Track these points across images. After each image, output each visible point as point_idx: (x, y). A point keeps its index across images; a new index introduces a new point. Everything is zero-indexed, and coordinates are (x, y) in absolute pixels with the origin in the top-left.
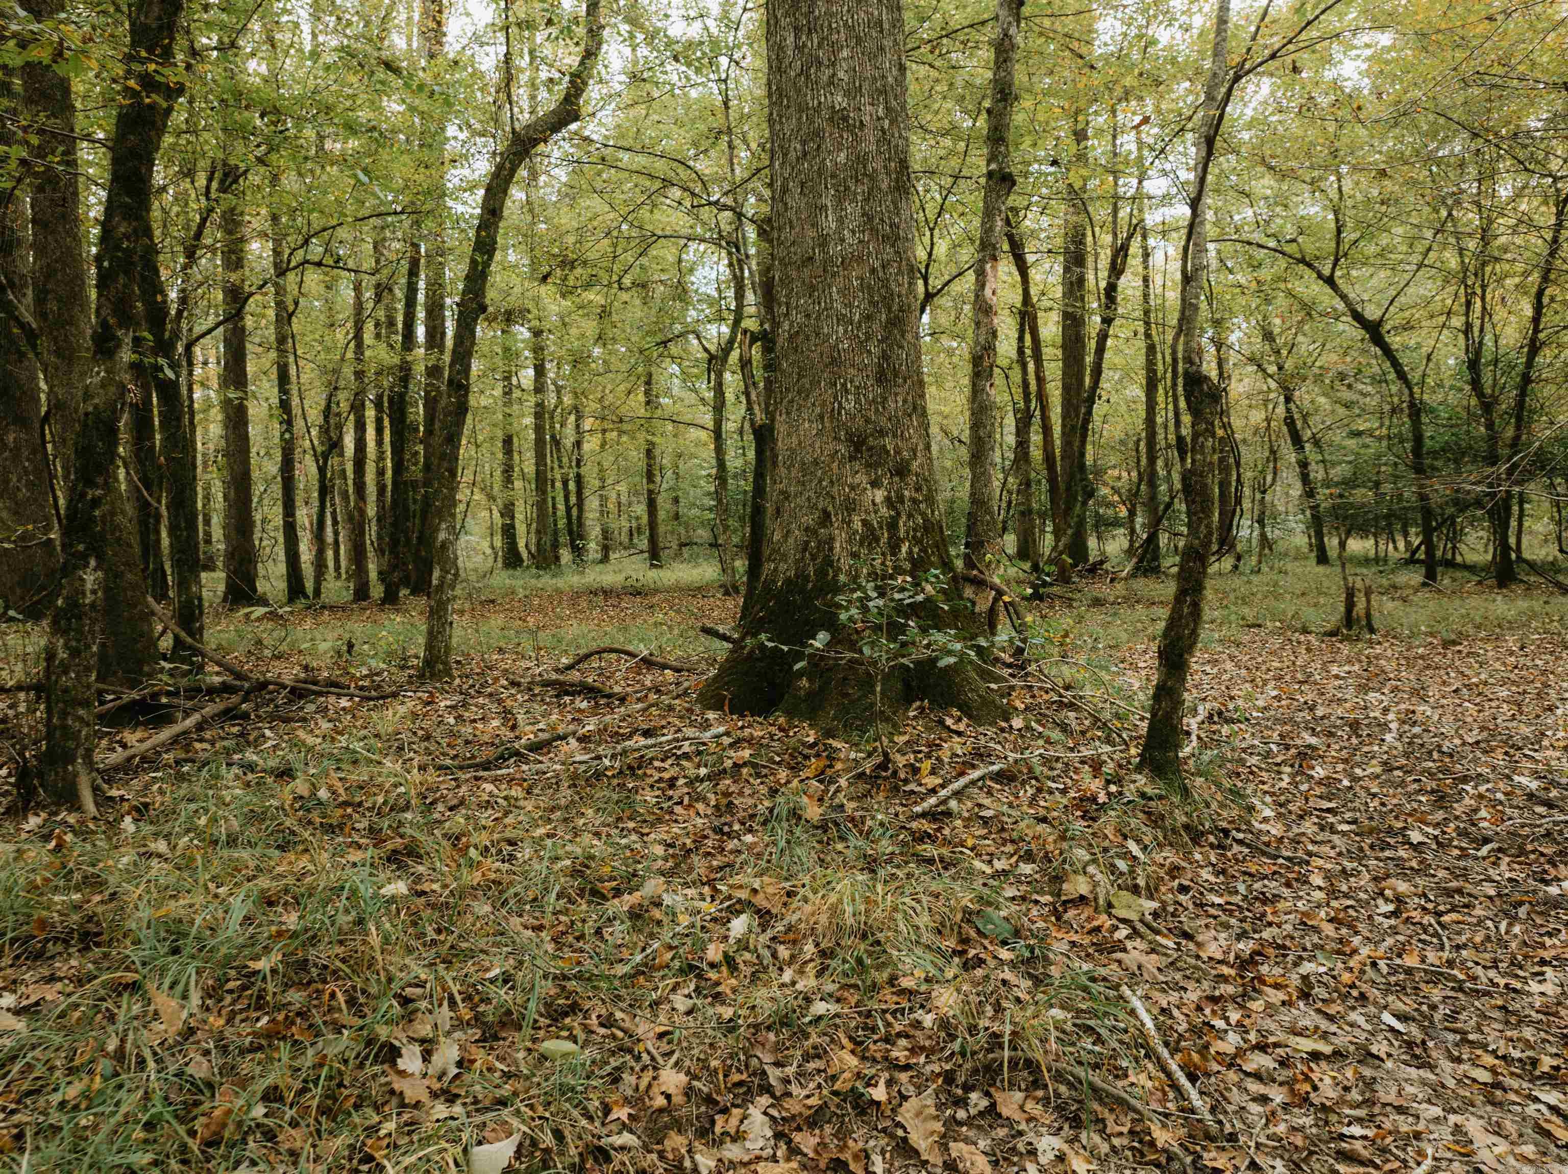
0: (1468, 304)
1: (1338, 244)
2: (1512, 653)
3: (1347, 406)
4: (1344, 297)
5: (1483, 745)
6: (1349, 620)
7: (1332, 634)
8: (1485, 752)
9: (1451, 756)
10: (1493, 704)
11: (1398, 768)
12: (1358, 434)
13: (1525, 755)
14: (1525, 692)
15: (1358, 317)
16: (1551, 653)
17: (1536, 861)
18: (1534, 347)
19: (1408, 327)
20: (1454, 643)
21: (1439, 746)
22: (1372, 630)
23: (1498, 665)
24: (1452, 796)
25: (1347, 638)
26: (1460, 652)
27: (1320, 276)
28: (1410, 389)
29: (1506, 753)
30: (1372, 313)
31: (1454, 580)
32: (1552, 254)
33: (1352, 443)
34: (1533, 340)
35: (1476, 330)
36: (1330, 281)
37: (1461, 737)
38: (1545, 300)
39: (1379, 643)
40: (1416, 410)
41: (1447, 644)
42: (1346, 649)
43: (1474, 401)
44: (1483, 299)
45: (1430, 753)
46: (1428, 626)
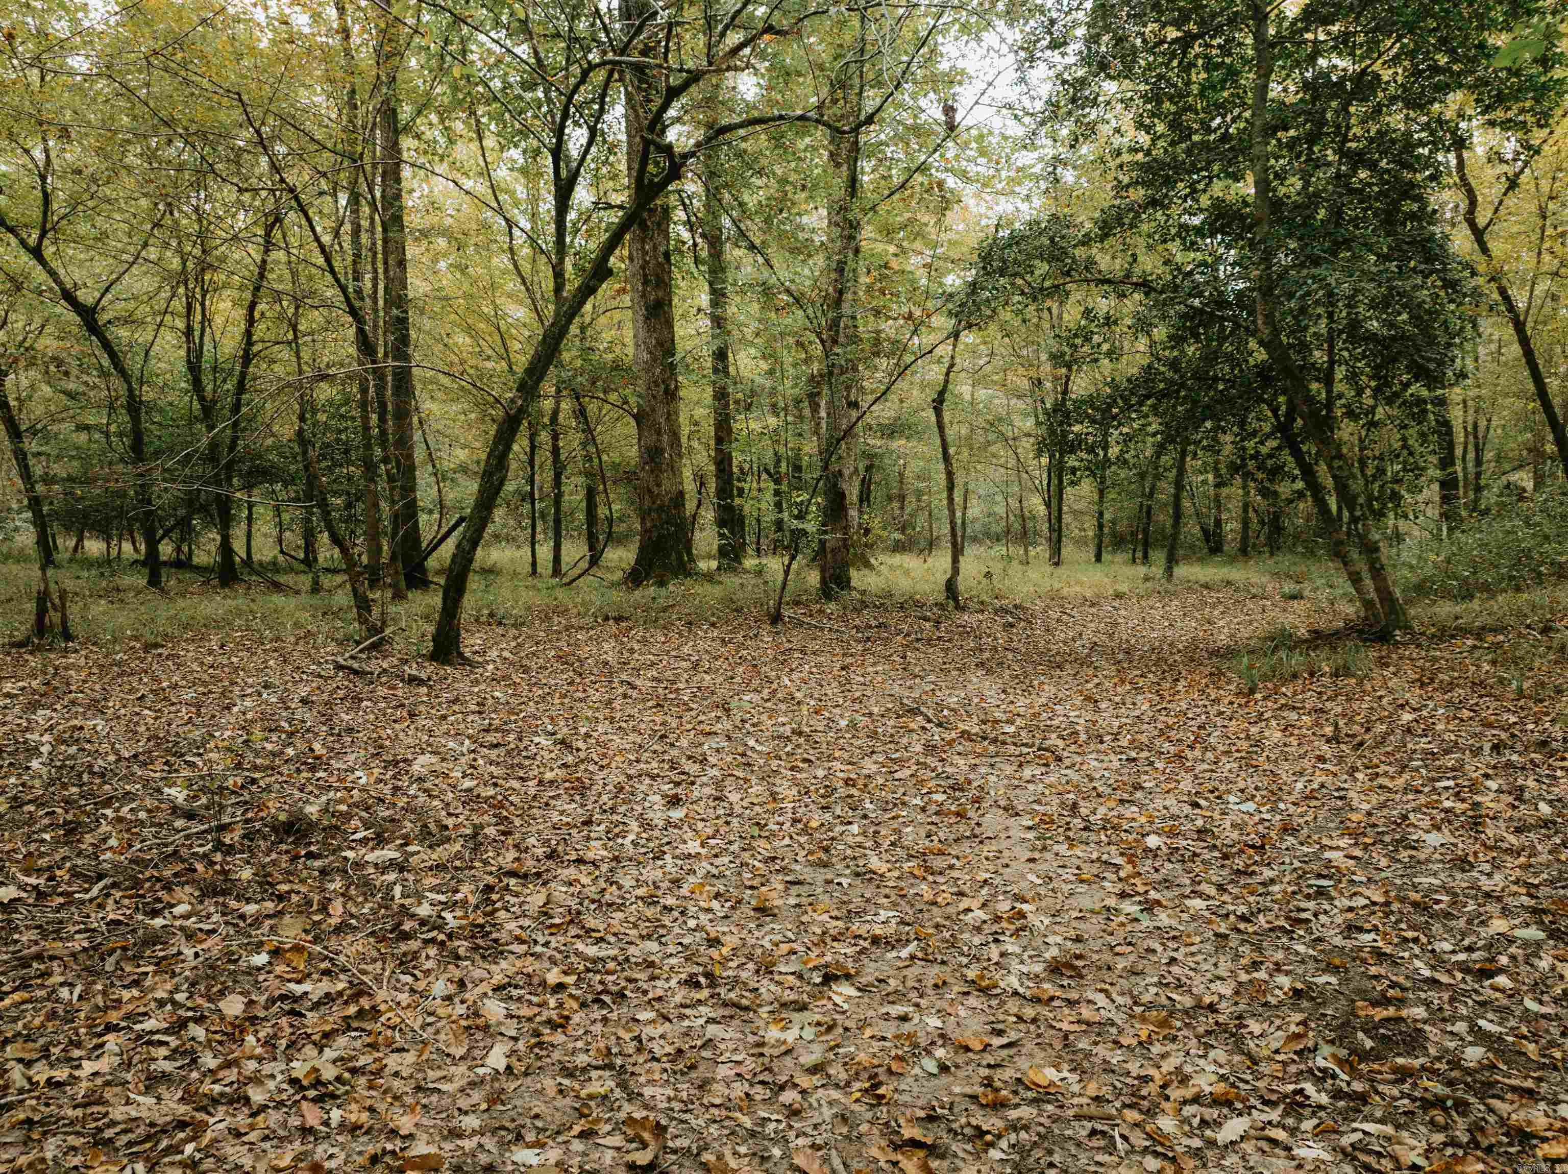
0: (189, 307)
1: (45, 214)
2: (211, 652)
3: (71, 395)
4: (53, 274)
5: (141, 758)
6: (40, 627)
7: (20, 645)
8: (144, 764)
9: (103, 775)
10: (173, 709)
11: (30, 802)
12: (87, 428)
13: (186, 762)
14: (210, 692)
15: (69, 296)
16: (248, 650)
17: (150, 889)
18: (247, 359)
19: (128, 320)
20: (156, 646)
21: (91, 766)
22: (68, 637)
23: (195, 666)
24: (87, 825)
25: (38, 649)
26: (160, 655)
27: (23, 243)
28: (129, 384)
29: (167, 763)
30: (86, 297)
31: (180, 581)
32: (262, 276)
33: (83, 437)
34: (246, 352)
35: (197, 334)
36: (37, 253)
37: (116, 753)
38: (257, 315)
39: (76, 651)
40: (134, 406)
41: (147, 648)
42: (34, 662)
43: (196, 405)
44: (203, 305)
45: (80, 775)
46: (132, 630)
